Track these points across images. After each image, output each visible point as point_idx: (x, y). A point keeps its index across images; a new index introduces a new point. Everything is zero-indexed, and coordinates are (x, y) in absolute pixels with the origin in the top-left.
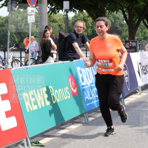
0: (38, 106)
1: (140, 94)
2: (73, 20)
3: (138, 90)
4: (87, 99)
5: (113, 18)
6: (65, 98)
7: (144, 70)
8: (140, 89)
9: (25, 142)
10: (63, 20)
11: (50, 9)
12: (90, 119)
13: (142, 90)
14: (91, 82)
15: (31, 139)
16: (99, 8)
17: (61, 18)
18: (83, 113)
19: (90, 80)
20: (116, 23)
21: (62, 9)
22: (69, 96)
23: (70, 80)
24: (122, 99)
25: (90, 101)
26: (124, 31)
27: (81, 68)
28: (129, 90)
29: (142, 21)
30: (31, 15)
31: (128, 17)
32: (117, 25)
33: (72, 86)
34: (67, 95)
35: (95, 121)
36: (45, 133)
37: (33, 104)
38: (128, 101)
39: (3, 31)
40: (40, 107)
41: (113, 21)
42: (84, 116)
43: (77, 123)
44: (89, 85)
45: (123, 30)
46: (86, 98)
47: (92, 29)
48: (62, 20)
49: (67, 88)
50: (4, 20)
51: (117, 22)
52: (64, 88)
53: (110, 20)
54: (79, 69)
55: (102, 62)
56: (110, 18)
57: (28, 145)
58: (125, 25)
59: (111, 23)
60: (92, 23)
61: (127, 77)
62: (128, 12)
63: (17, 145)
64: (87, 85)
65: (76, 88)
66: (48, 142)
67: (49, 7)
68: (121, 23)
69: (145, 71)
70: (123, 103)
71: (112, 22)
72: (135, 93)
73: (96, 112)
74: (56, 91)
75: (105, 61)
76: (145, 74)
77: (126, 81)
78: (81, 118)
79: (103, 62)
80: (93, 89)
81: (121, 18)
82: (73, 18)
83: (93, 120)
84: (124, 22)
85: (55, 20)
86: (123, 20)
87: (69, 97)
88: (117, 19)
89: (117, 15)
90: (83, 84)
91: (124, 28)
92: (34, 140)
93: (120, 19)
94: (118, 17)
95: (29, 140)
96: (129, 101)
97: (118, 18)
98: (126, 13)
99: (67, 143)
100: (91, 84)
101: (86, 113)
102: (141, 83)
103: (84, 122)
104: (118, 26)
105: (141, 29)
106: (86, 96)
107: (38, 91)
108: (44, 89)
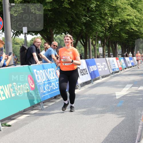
1: (80, 89)
2: (31, 42)
3: (78, 86)
4: (42, 92)
5: (59, 40)
6: (26, 92)
7: (82, 72)
8: (80, 86)
11: (13, 33)
12: (45, 107)
13: (81, 87)
14: (44, 80)
16: (49, 31)
17: (22, 41)
18: (39, 102)
20: (61, 44)
22: (28, 90)
23: (29, 78)
25: (44, 94)
27: (37, 70)
29: (79, 42)
33: (31, 83)
35: (48, 108)
36: (12, 117)
40: (7, 98)
42: (40, 105)
43: (35, 109)
44: (43, 83)
46: (41, 91)
49: (27, 84)
51: (62, 43)
54: (35, 71)
56: (57, 40)
64: (42, 82)
66: (14, 123)
67: (12, 32)
71: (58, 43)
73: (49, 102)
74: (19, 86)
76: (83, 75)
78: (38, 106)
80: (46, 86)
82: (30, 41)
85: (18, 43)
88: (62, 41)
89: (61, 38)
90: (38, 81)
99: (28, 123)
100: (44, 82)
101: (41, 102)
103: (40, 108)
105: (79, 47)
106: (41, 90)
107: (5, 86)
108: (10, 85)
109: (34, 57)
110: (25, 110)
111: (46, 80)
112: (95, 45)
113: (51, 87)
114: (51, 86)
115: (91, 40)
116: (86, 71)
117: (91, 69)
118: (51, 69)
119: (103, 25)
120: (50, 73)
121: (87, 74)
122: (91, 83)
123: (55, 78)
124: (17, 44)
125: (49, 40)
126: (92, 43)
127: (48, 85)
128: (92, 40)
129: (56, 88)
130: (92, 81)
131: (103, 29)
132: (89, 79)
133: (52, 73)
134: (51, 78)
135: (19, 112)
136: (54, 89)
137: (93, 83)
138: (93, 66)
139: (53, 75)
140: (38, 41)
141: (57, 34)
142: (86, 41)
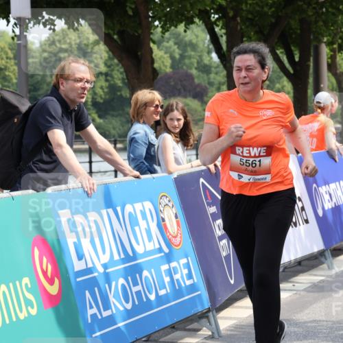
4: (94, 316)
5: (175, 44)
6: (22, 316)
10: (9, 52)
14: (105, 259)
16: (130, 13)
19: (104, 252)
20: (187, 61)
22: (33, 308)
24: (210, 314)
26: (214, 89)
27: (73, 214)
28: (232, 282)
31: (223, 40)
32: (191, 69)
33: (45, 273)
34: (29, 303)
38: (230, 318)
41: (177, 56)
44: (101, 270)
45: (211, 84)
46: (90, 312)
47: (107, 80)
48: (6, 53)
49: (26, 280)
51: (190, 57)
52: (17, 283)
53: (166, 53)
54: (64, 215)
55: (245, 154)
56: (165, 44)
58: (216, 68)
60: (109, 63)
61: (224, 242)
62: (226, 26)
64: (94, 269)
65: (57, 281)
68: (202, 60)
70: (214, 326)
71: (172, 58)
75: (254, 151)
77: (224, 254)
79: (250, 153)
80: (113, 284)
81: (201, 45)
84: (211, 58)
86: (209, 52)
87: (34, 312)
88: (189, 49)
89: (189, 37)
91: (212, 76)
93: (199, 50)
94: (194, 41)
96: (235, 318)
97: (194, 46)
98: (217, 29)
100: (105, 266)
104: (194, 72)
106: (91, 307)
109: (57, 151)
111: (116, 257)
113: (135, 289)
114: (136, 284)
115: (325, 51)
116: (303, 209)
117: (327, 197)
118: (138, 206)
120: (134, 221)
121: (307, 221)
122: (325, 266)
123: (157, 246)
127: (122, 281)
128: (333, 50)
129: (162, 292)
130: (328, 254)
133: (143, 224)
134: (140, 249)
136: (152, 297)
137: (330, 268)
138: (333, 186)
139: (148, 232)
140: (78, 76)
142: (305, 58)
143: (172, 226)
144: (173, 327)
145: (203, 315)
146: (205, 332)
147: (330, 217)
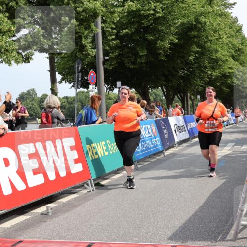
0: (99, 156)
1: (177, 148)
3: (175, 145)
8: (177, 144)
9: (89, 182)
11: (107, 88)
12: (139, 166)
15: (94, 180)
17: (115, 96)
21: (116, 87)
28: (168, 144)
29: (176, 96)
30: (92, 91)
31: (165, 93)
37: (94, 154)
39: (72, 107)
41: (155, 98)
50: (73, 99)
51: (158, 98)
57: (92, 185)
59: (153, 99)
61: (166, 135)
62: (166, 89)
63: (83, 186)
66: (107, 183)
68: (160, 98)
69: (180, 131)
72: (173, 147)
74: (112, 144)
80: (141, 144)
83: (142, 167)
86: (162, 97)
89: (157, 93)
92: (96, 182)
95: (92, 181)
96: (169, 153)
97: (159, 95)
98: (164, 90)
101: (136, 161)
102: (177, 140)
107: (98, 144)
108: (103, 143)
110: (118, 170)
112: (194, 100)
113: (146, 145)
115: (189, 94)
118: (146, 126)
119: (202, 78)
124: (110, 99)
125: (144, 95)
126: (190, 98)
127: (143, 143)
130: (190, 139)
131: (203, 83)
132: (187, 136)
133: (147, 130)
134: (147, 136)
135: (112, 171)
136: (150, 147)
137: (191, 142)
139: (149, 132)
141: (153, 88)
142: (184, 96)
143: (154, 131)
144: (155, 154)
145: (162, 152)
146: (162, 156)
147: (190, 131)
